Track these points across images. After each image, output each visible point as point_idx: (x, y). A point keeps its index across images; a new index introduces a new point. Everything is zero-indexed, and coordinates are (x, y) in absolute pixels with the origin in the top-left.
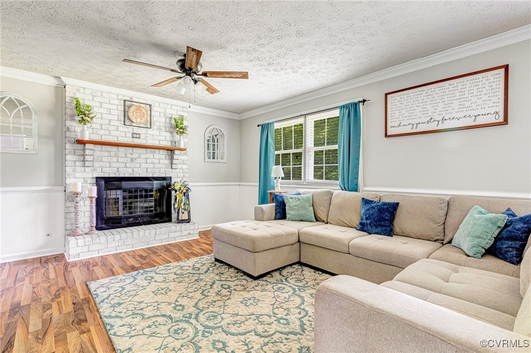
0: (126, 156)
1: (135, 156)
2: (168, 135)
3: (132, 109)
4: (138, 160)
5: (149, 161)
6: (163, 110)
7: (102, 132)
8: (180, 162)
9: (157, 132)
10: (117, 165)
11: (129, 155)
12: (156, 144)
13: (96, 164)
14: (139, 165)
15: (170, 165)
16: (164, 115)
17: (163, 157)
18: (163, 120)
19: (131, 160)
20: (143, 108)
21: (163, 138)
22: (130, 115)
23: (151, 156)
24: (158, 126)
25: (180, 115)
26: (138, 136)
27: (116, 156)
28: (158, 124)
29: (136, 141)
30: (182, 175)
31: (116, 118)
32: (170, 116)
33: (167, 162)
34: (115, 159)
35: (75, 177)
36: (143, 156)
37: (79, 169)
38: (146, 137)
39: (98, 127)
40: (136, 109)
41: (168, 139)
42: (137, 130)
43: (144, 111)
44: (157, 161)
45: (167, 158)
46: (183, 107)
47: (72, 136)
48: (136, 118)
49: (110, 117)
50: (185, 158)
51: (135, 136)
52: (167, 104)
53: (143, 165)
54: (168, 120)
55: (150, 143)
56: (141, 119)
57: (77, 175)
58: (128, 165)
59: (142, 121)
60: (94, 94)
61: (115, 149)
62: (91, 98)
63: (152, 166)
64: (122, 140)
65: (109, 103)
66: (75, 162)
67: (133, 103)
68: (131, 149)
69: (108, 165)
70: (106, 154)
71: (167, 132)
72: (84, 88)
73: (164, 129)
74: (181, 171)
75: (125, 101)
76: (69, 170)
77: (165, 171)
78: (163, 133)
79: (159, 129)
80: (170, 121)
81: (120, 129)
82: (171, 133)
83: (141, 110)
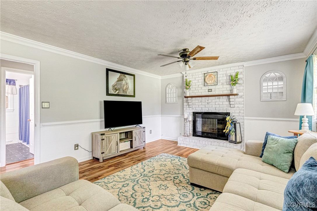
0: (205, 102)
1: (210, 101)
2: (228, 86)
3: (207, 77)
4: (211, 104)
5: (217, 103)
6: (225, 72)
7: (195, 91)
8: (237, 103)
9: (221, 86)
10: (201, 106)
11: (206, 101)
12: (221, 93)
13: (194, 106)
14: (211, 106)
15: (229, 105)
16: (226, 75)
17: (225, 100)
18: (225, 78)
19: (208, 104)
20: (213, 75)
21: (225, 89)
22: (206, 80)
23: (218, 100)
24: (222, 83)
25: (236, 72)
26: (211, 90)
27: (201, 102)
28: (222, 81)
29: (210, 93)
30: (238, 111)
31: (201, 83)
32: (229, 74)
33: (228, 103)
34: (200, 104)
35: (186, 112)
36: (213, 101)
37: (188, 109)
38: (215, 90)
39: (194, 89)
40: (209, 77)
41: (228, 89)
42: (210, 88)
43: (213, 76)
44: (221, 103)
45: (227, 101)
46: (239, 66)
47: (185, 95)
48: (209, 81)
49: (198, 84)
50: (241, 100)
51: (209, 90)
52: (228, 68)
53: (213, 106)
54: (228, 77)
55: (217, 93)
56: (212, 81)
57: (187, 111)
58: (206, 106)
59: (212, 82)
60: (193, 75)
61: (200, 98)
62: (191, 77)
63: (218, 106)
64: (203, 94)
65: (199, 77)
66: (187, 105)
67: (208, 74)
68: (207, 97)
69: (198, 106)
70: (197, 101)
71: (227, 85)
72: (189, 74)
73: (225, 84)
74: (238, 108)
75: (204, 74)
76: (185, 109)
77: (227, 109)
78: (225, 86)
79: (222, 84)
80: (229, 78)
81: (203, 88)
82: (230, 85)
83: (211, 76)
